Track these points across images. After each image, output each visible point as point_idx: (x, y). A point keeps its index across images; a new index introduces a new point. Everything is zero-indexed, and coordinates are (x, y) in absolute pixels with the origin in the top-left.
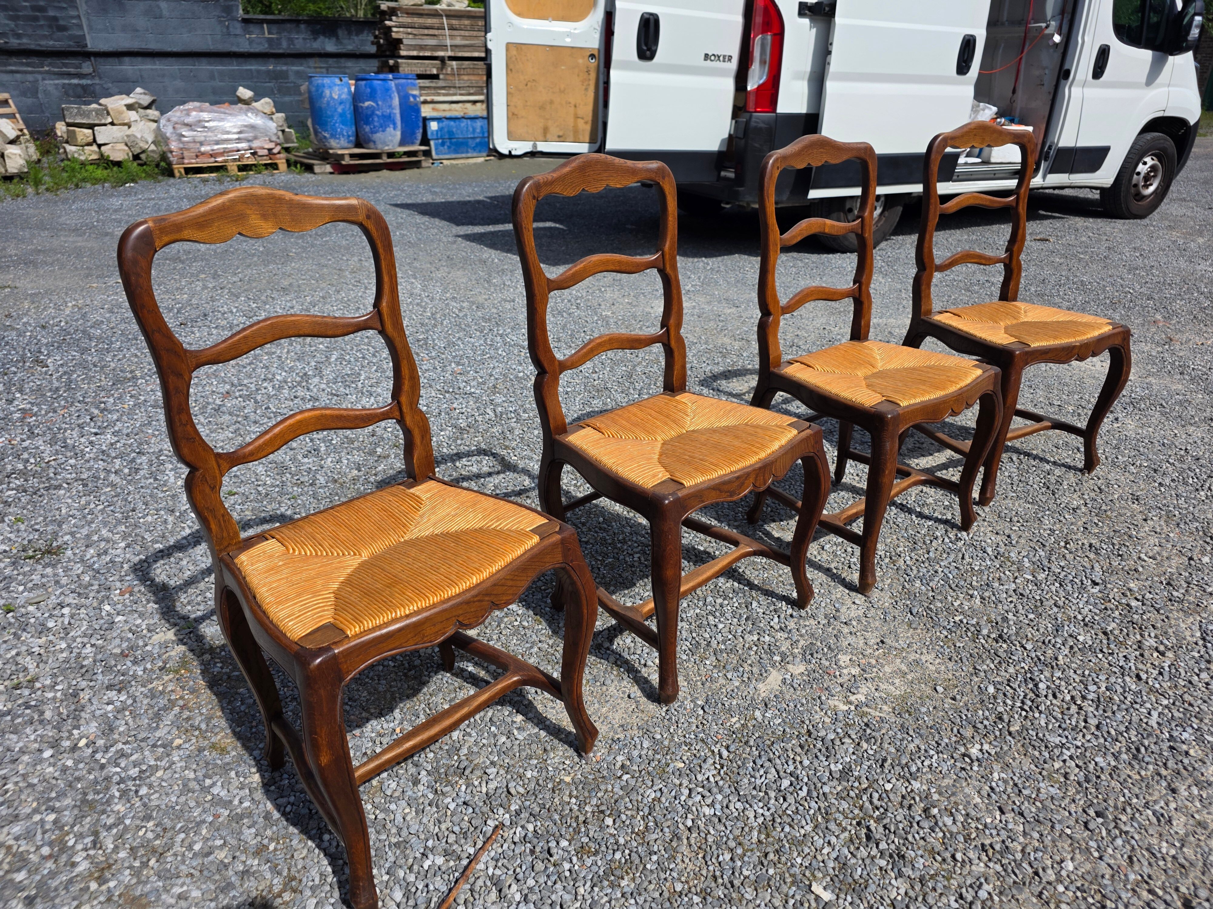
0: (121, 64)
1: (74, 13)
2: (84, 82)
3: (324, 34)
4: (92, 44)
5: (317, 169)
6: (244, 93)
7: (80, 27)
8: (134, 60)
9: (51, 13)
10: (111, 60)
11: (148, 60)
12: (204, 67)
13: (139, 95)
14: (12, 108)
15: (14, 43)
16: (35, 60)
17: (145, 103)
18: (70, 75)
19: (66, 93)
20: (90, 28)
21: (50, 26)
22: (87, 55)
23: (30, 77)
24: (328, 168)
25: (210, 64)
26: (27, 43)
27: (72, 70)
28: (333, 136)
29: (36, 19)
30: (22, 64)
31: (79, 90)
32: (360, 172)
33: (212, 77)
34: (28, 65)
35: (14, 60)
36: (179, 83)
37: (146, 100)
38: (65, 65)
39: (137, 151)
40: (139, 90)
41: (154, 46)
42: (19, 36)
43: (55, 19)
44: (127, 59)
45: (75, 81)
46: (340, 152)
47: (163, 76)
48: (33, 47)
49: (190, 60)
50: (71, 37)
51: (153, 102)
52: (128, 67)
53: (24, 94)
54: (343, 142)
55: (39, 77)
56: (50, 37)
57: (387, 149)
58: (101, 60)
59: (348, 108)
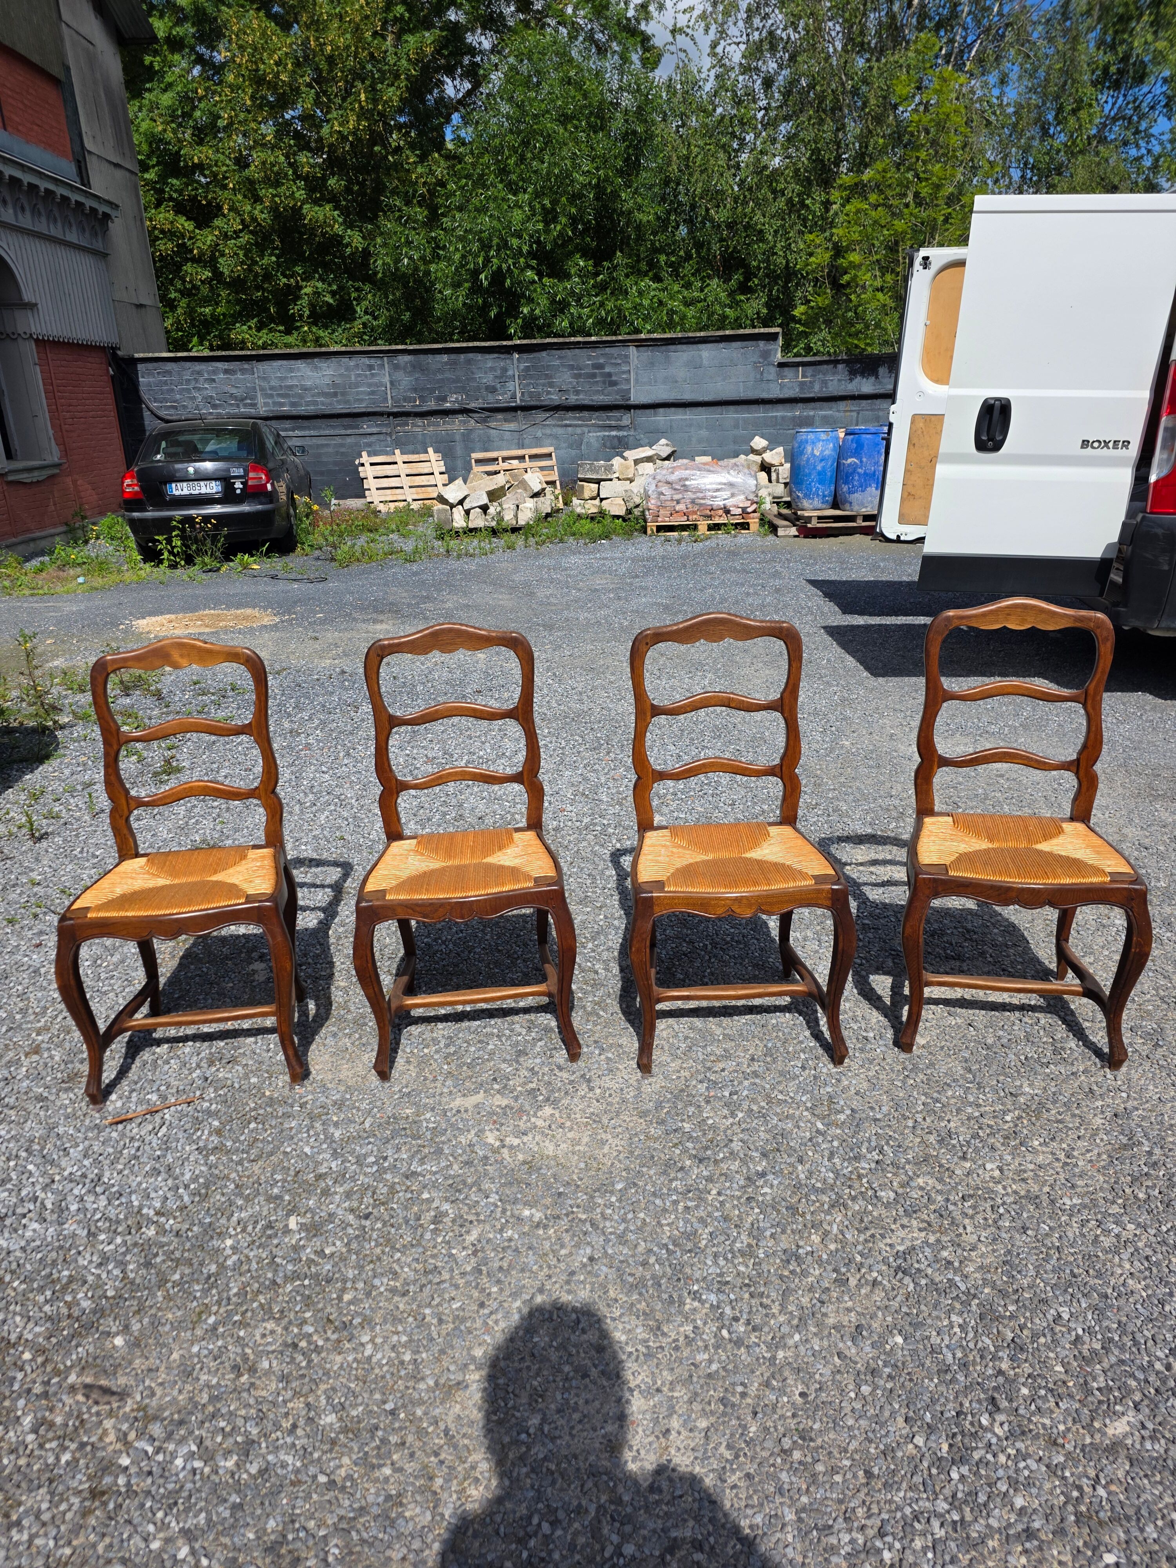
0: (655, 415)
1: (625, 368)
2: (621, 434)
3: (863, 375)
4: (636, 397)
5: (781, 532)
6: (759, 442)
7: (628, 381)
8: (667, 410)
9: (607, 370)
10: (648, 411)
11: (680, 410)
12: (731, 415)
13: (663, 447)
14: (553, 462)
15: (573, 399)
16: (586, 414)
17: (664, 455)
18: (611, 427)
19: (604, 445)
20: (637, 381)
21: (604, 382)
22: (628, 408)
23: (579, 430)
24: (793, 531)
25: (737, 412)
26: (584, 399)
27: (613, 423)
28: (806, 496)
29: (594, 376)
30: (575, 418)
31: (616, 441)
32: (828, 536)
33: (736, 426)
34: (579, 419)
35: (570, 414)
36: (704, 433)
37: (665, 451)
38: (609, 418)
39: (631, 505)
40: (663, 441)
41: (688, 397)
42: (577, 393)
43: (609, 375)
44: (661, 410)
45: (614, 433)
46: (806, 514)
47: (691, 425)
48: (586, 402)
49: (718, 409)
50: (618, 392)
51: (673, 452)
52: (661, 418)
53: (570, 446)
54: (817, 503)
55: (586, 430)
56: (602, 392)
57: (865, 511)
58: (638, 412)
59: (830, 466)
